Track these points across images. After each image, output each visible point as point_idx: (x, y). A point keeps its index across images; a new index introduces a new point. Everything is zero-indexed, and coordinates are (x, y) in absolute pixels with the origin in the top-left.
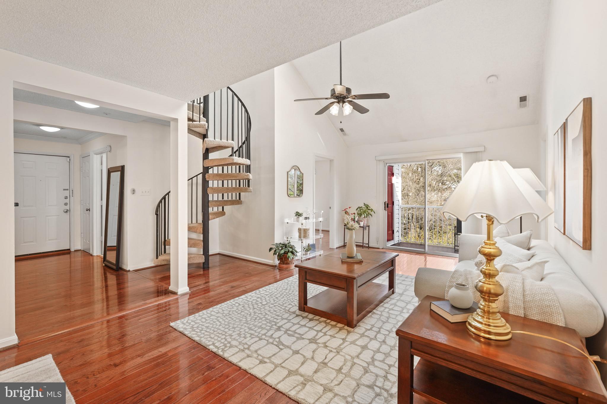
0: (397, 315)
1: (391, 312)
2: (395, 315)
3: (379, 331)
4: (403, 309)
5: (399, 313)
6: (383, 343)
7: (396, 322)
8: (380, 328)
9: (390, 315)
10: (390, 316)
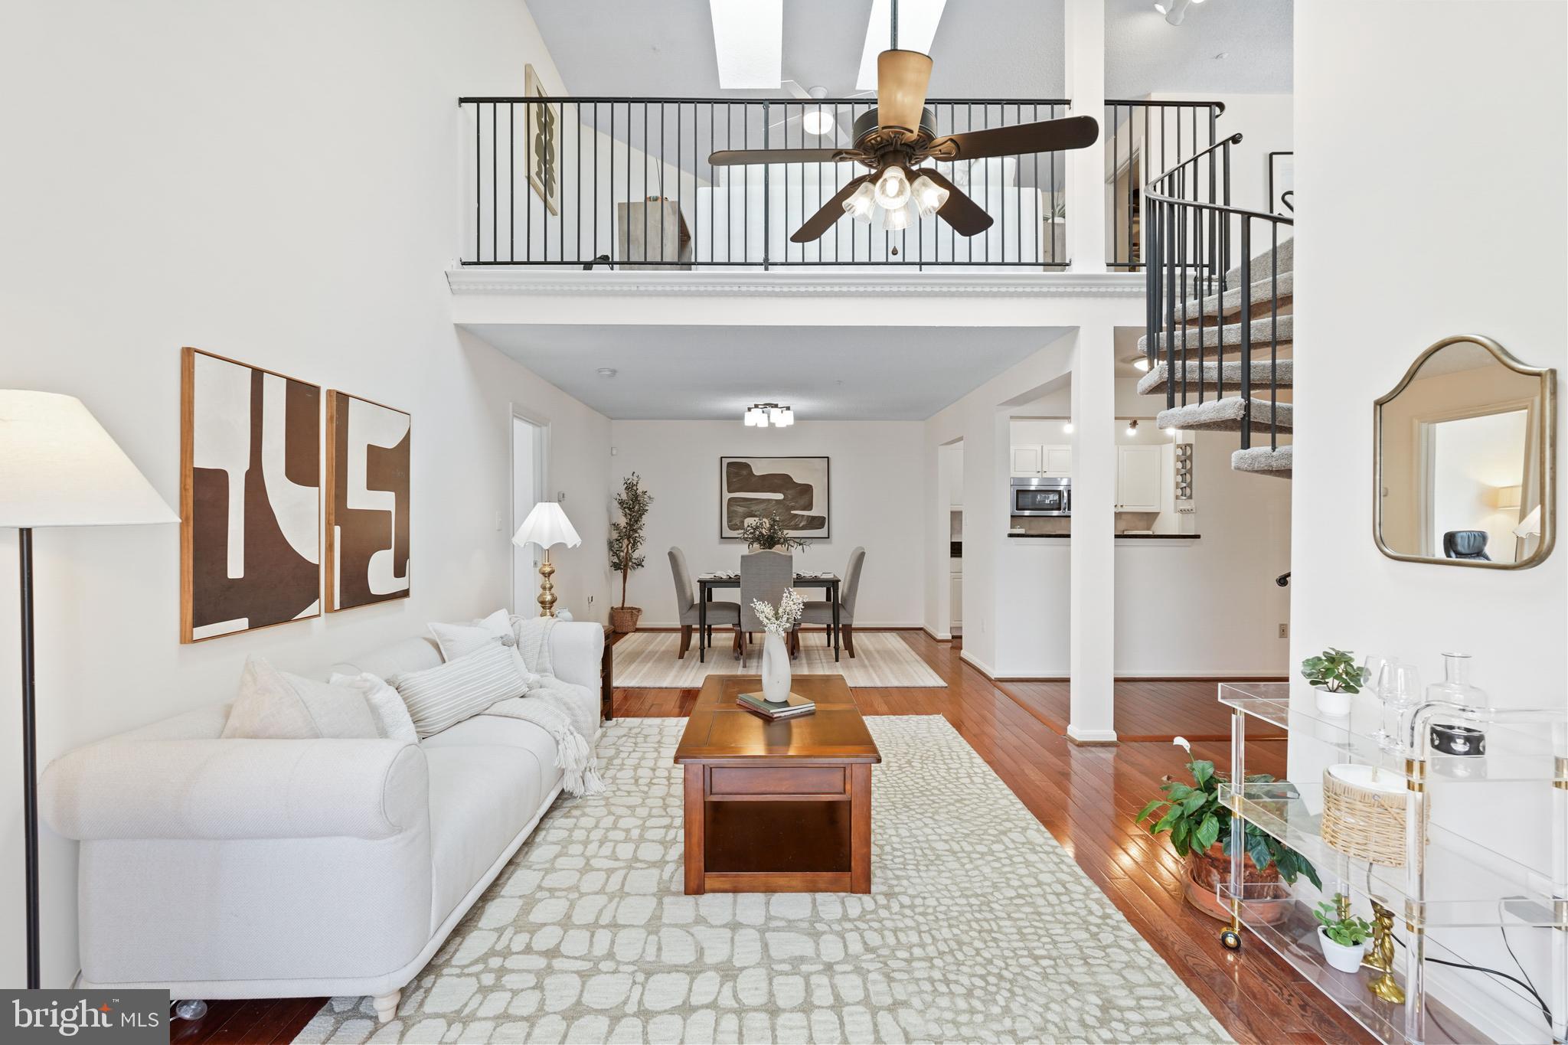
0: (650, 816)
1: (666, 821)
2: (655, 817)
3: (668, 780)
4: (641, 836)
5: (648, 824)
6: (655, 767)
7: (646, 801)
8: (670, 785)
9: (664, 814)
10: (661, 810)
